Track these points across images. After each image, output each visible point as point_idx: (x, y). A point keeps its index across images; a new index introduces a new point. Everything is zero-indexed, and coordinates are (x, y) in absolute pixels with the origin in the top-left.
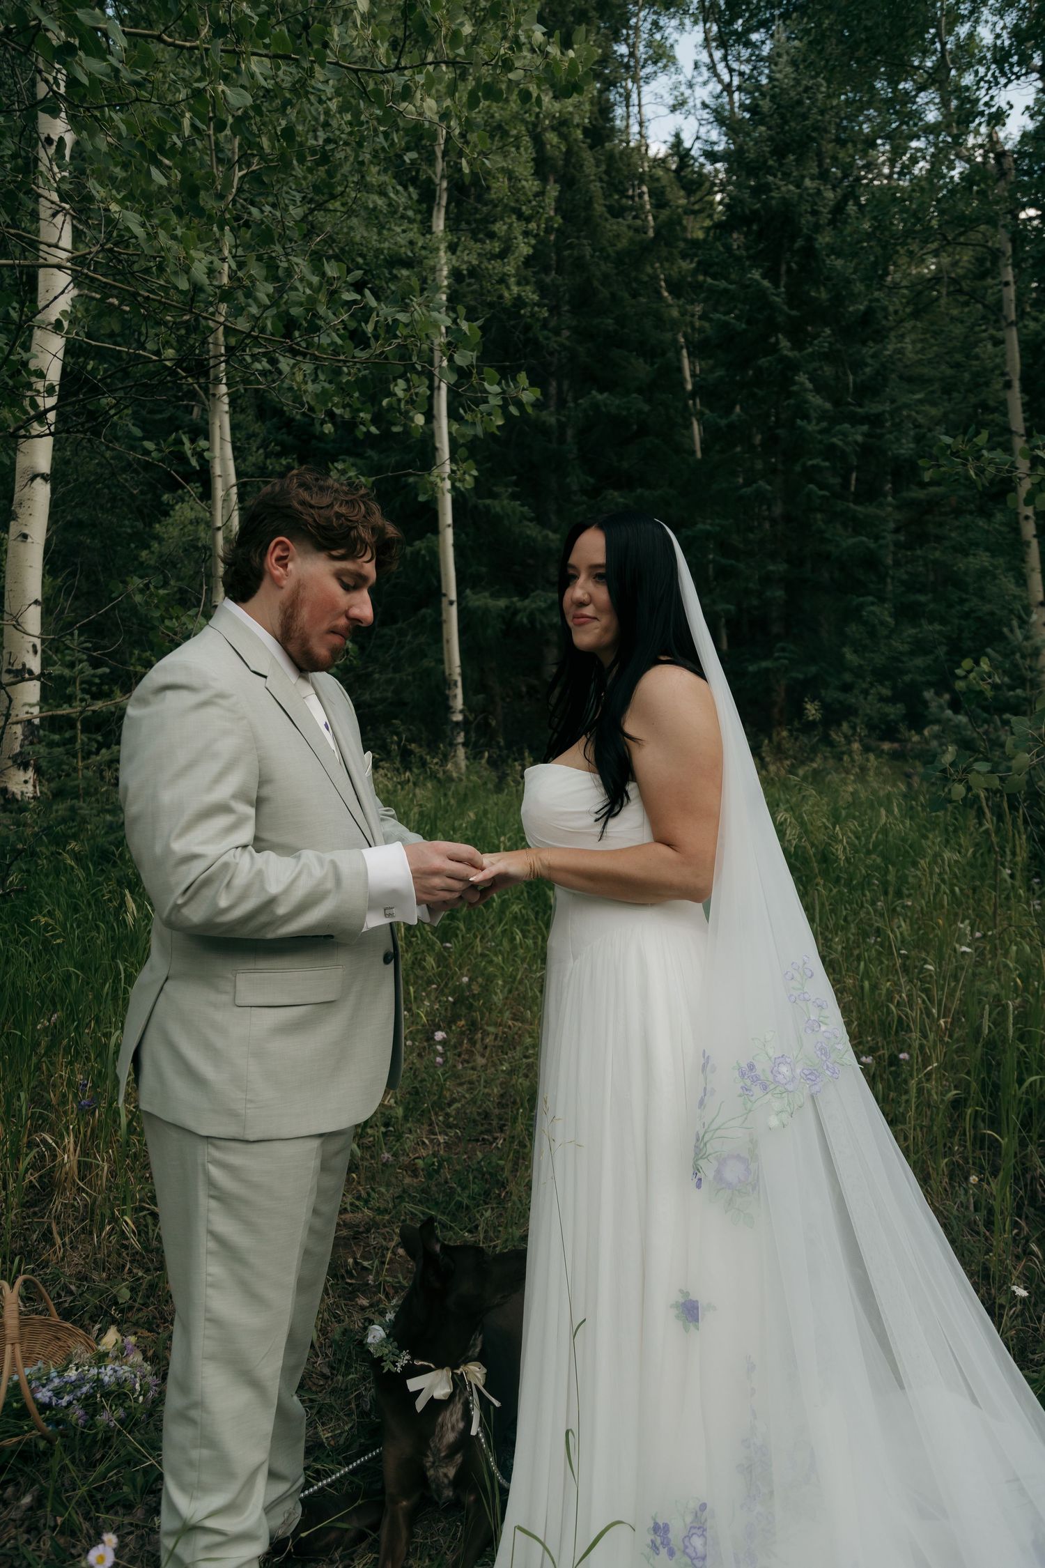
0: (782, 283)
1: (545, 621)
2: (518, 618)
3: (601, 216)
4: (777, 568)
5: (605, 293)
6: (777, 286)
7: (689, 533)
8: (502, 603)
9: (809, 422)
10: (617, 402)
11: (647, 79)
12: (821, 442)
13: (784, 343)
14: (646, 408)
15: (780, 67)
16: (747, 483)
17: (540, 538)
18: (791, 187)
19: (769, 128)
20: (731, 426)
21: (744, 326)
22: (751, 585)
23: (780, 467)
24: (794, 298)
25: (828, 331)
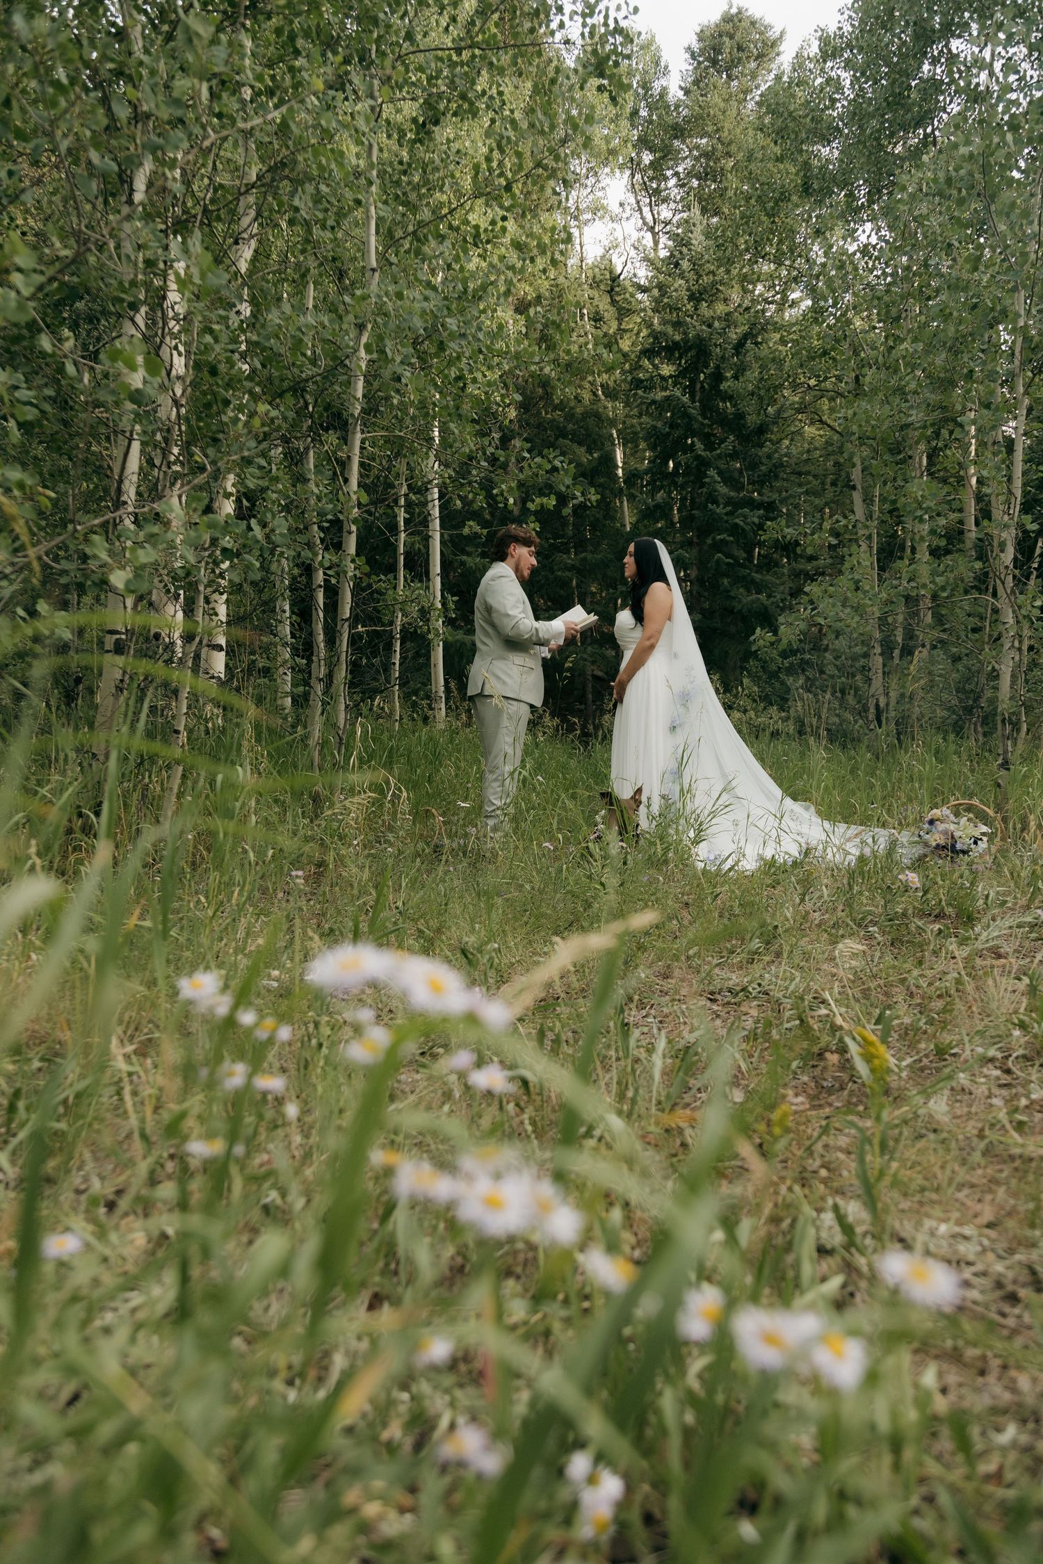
0: (698, 399)
6: (693, 400)
9: (718, 506)
11: (586, 222)
12: (727, 522)
13: (699, 446)
15: (695, 235)
19: (687, 282)
20: (657, 506)
23: (695, 539)
24: (706, 409)
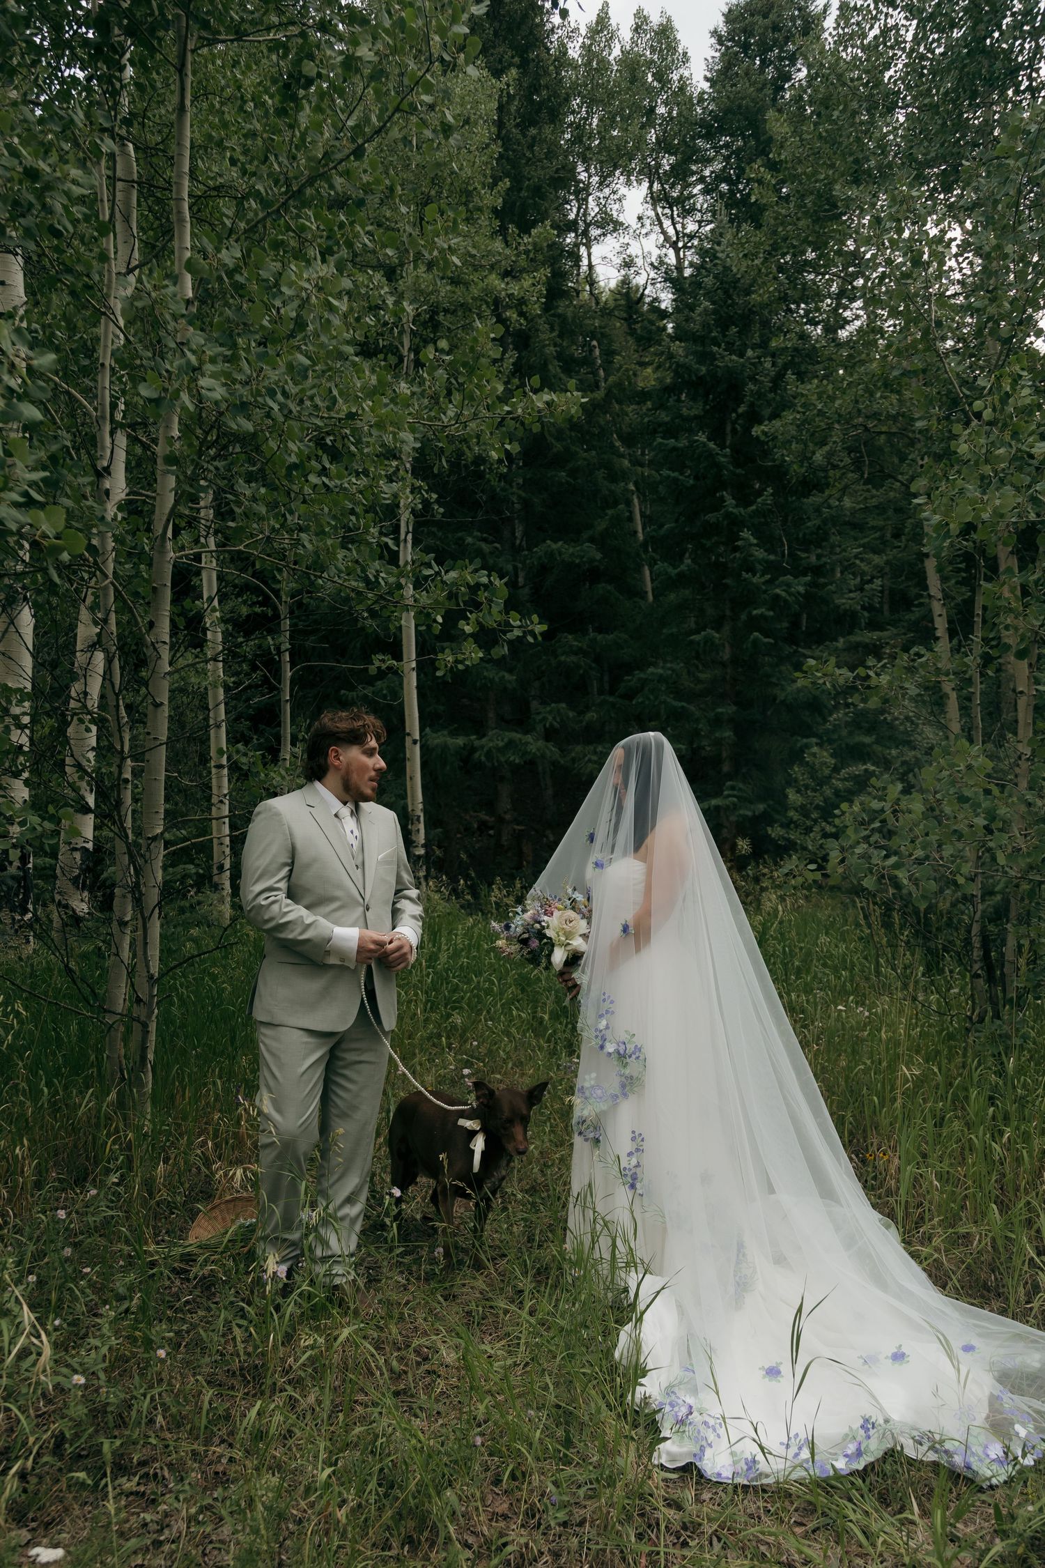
0: (728, 443)
1: (503, 759)
2: (477, 755)
3: (555, 376)
4: (728, 710)
5: (558, 447)
6: (723, 447)
7: (642, 675)
8: (460, 741)
9: (754, 575)
10: (571, 550)
12: (765, 592)
13: (730, 501)
14: (598, 556)
15: (722, 248)
16: (698, 632)
17: (497, 679)
18: (734, 357)
19: (713, 303)
20: (681, 575)
21: (691, 482)
22: (700, 726)
23: (728, 613)
24: (738, 456)
25: (770, 490)
